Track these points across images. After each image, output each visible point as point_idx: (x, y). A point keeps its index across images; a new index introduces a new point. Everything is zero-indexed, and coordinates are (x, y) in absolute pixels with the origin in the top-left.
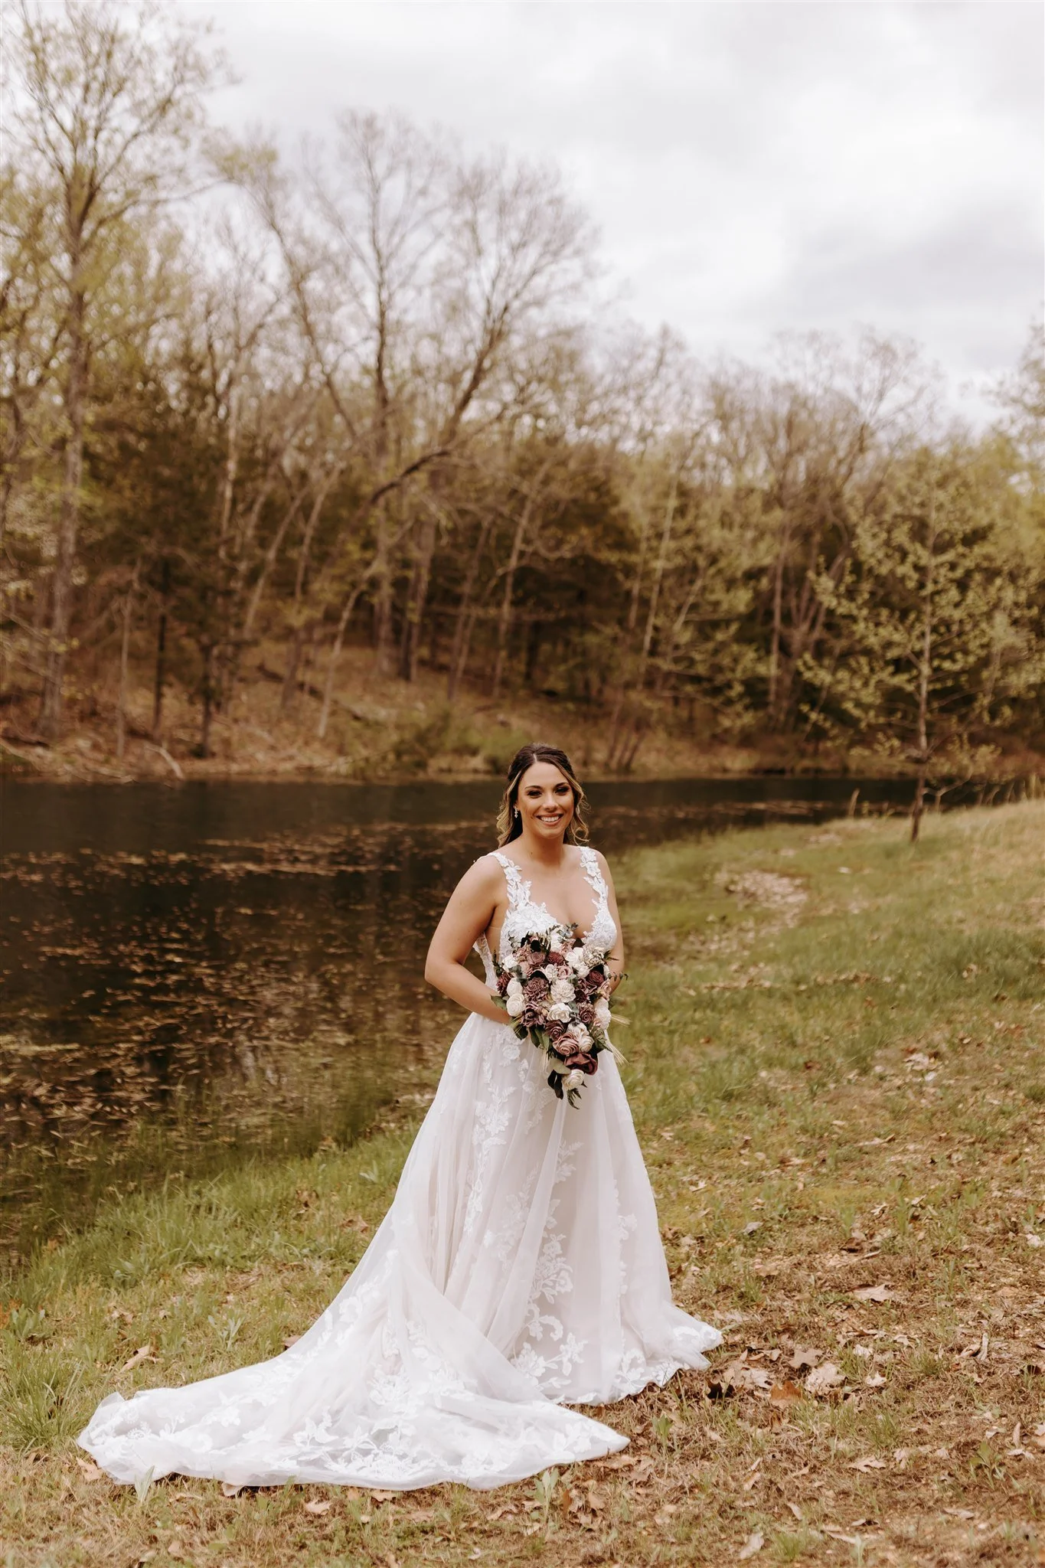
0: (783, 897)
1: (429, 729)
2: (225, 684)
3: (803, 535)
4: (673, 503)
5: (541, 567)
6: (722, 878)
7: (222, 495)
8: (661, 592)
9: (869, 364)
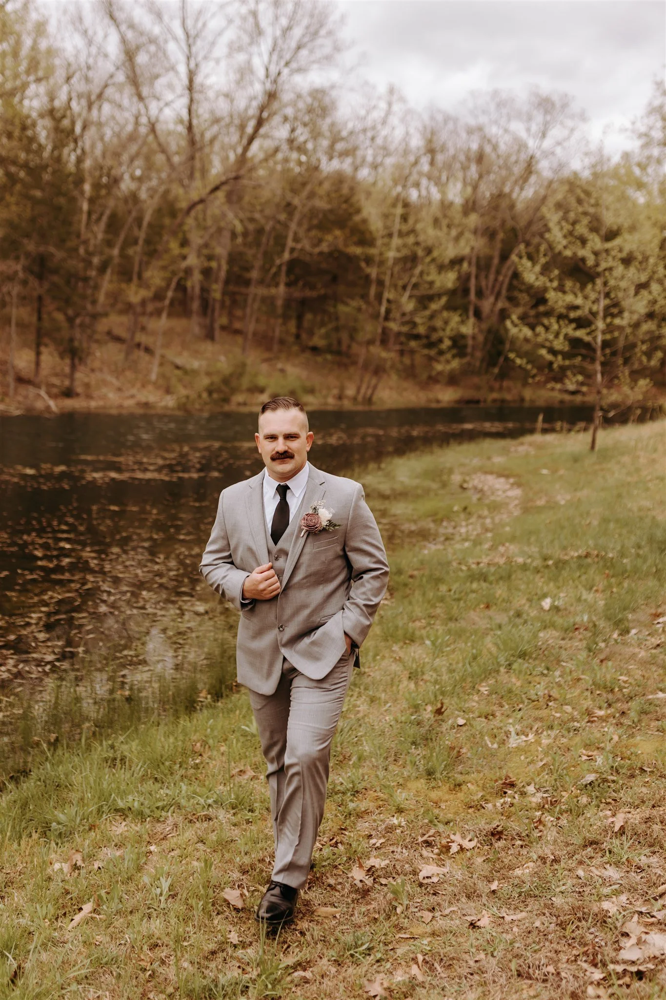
0: (504, 491)
1: (231, 375)
2: (85, 345)
3: (490, 234)
4: (399, 211)
5: (307, 258)
6: (456, 478)
7: (81, 209)
8: (392, 275)
9: (535, 113)
